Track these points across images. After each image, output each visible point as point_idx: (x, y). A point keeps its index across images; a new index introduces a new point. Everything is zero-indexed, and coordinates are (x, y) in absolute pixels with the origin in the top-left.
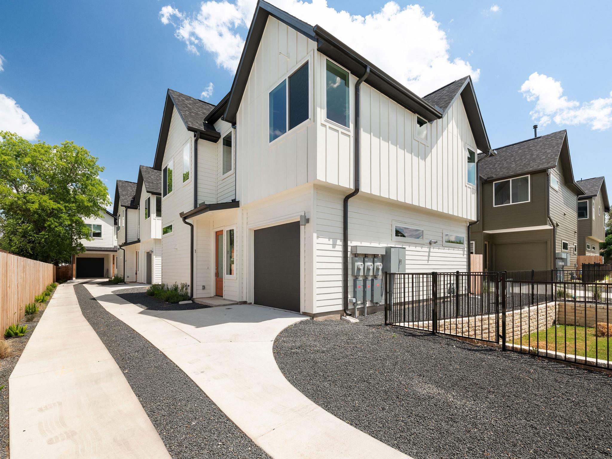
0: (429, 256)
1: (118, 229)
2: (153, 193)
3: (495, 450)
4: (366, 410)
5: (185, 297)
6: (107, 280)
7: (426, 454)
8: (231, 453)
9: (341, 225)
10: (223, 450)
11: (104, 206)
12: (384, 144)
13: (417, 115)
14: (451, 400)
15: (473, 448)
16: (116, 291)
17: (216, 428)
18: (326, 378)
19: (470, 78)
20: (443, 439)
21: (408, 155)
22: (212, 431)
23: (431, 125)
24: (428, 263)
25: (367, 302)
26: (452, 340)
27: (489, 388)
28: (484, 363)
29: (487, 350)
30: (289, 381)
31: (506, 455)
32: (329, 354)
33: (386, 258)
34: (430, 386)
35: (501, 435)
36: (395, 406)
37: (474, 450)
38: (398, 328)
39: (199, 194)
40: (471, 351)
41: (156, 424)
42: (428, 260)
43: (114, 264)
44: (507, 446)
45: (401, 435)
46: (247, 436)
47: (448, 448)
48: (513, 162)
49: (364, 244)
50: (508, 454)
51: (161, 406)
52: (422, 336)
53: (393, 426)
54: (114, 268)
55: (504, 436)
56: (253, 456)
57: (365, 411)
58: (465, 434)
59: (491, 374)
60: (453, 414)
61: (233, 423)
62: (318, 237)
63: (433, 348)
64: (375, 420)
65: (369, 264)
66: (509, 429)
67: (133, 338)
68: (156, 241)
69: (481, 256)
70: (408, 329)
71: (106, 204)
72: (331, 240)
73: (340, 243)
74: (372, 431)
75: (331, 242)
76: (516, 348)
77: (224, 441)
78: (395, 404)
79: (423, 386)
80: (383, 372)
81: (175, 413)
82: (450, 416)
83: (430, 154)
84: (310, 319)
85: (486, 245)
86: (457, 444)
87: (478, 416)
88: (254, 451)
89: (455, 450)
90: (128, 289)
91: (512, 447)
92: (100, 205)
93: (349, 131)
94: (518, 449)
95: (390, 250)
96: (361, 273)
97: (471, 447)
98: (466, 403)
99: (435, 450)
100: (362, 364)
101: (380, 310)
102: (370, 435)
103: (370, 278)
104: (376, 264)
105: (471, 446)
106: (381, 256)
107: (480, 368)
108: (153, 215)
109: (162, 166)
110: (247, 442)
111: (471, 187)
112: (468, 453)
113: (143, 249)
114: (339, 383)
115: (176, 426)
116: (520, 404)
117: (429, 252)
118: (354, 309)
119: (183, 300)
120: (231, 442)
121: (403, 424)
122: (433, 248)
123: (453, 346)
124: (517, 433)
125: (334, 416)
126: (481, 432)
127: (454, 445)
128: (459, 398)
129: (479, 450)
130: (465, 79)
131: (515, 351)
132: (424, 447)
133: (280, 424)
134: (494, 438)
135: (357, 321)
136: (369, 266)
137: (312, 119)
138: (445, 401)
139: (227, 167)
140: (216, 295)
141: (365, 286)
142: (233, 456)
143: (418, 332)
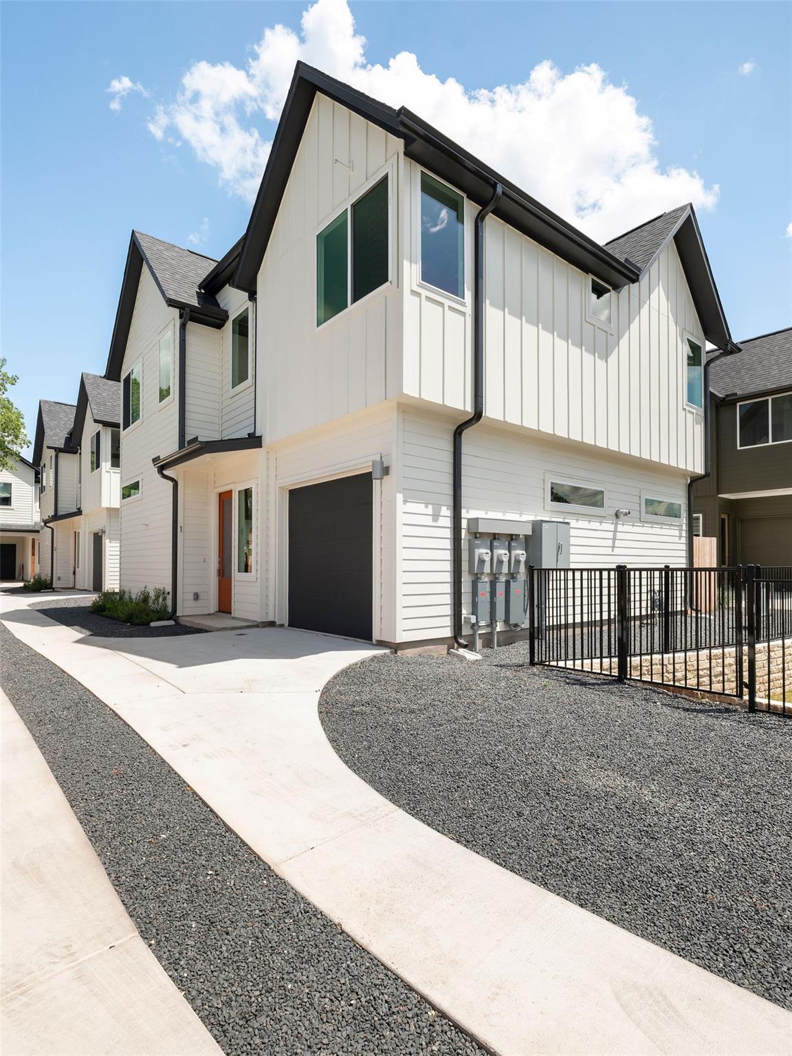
0: (614, 539)
1: (42, 490)
2: (106, 424)
3: (727, 889)
4: (487, 816)
5: (162, 615)
6: (21, 584)
7: (596, 896)
8: (229, 890)
9: (449, 479)
10: (216, 884)
11: (15, 448)
12: (530, 330)
13: (591, 277)
14: (647, 799)
15: (687, 887)
16: (37, 603)
17: (205, 846)
18: (414, 758)
19: (692, 208)
20: (630, 869)
21: (574, 351)
22: (197, 850)
23: (618, 296)
24: (613, 551)
25: (498, 623)
26: (654, 691)
27: (721, 777)
28: (712, 734)
29: (719, 711)
30: (346, 763)
31: (748, 899)
32: (422, 716)
33: (532, 541)
34: (610, 773)
35: (739, 863)
36: (542, 808)
37: (688, 889)
38: (553, 670)
39: (188, 423)
40: (689, 713)
41: (94, 836)
42: (613, 547)
43: (33, 554)
44: (751, 883)
45: (550, 862)
46: (262, 860)
47: (639, 886)
48: (773, 365)
49: (492, 515)
50: (751, 898)
51: (105, 805)
52: (598, 684)
53: (536, 846)
54: (33, 563)
55: (746, 865)
56: (271, 896)
57: (485, 817)
58: (671, 861)
59: (725, 754)
60: (649, 825)
61: (238, 837)
62: (405, 501)
63: (619, 707)
64: (504, 835)
65: (501, 552)
66: (754, 851)
67: (61, 685)
68: (112, 512)
69: (714, 540)
70: (573, 672)
71: (21, 444)
72: (430, 507)
73: (446, 512)
74: (496, 853)
75: (430, 510)
76: (775, 707)
77: (218, 868)
78: (542, 806)
79: (596, 775)
80: (523, 749)
81: (130, 817)
82: (645, 829)
83: (617, 349)
84: (391, 652)
85: (723, 520)
86: (655, 879)
87: (698, 829)
88: (273, 887)
89: (651, 889)
90: (59, 600)
91: (760, 886)
92: (10, 446)
93: (463, 305)
94: (770, 888)
95: (541, 526)
96: (487, 569)
97: (682, 884)
98: (676, 805)
99: (615, 889)
100: (483, 733)
101: (522, 638)
102: (492, 860)
103: (503, 579)
104: (514, 553)
105: (682, 882)
106: (523, 537)
107: (705, 743)
108: (106, 465)
109: (122, 374)
110: (260, 871)
111: (694, 411)
112: (675, 895)
113: (87, 526)
114: (439, 768)
115: (131, 841)
116: (779, 808)
117: (615, 531)
118: (473, 636)
119: (157, 620)
120: (231, 870)
121: (556, 841)
122: (623, 524)
123: (656, 703)
124: (770, 860)
125: (426, 826)
126: (702, 857)
127: (650, 880)
128: (662, 795)
129: (697, 890)
130: (682, 209)
131: (771, 713)
132: (593, 883)
133: (325, 838)
134: (727, 867)
135: (479, 657)
136: (501, 555)
137: (395, 282)
138: (637, 801)
139: (240, 373)
140: (220, 611)
141: (493, 593)
142: (234, 895)
143: (592, 678)
